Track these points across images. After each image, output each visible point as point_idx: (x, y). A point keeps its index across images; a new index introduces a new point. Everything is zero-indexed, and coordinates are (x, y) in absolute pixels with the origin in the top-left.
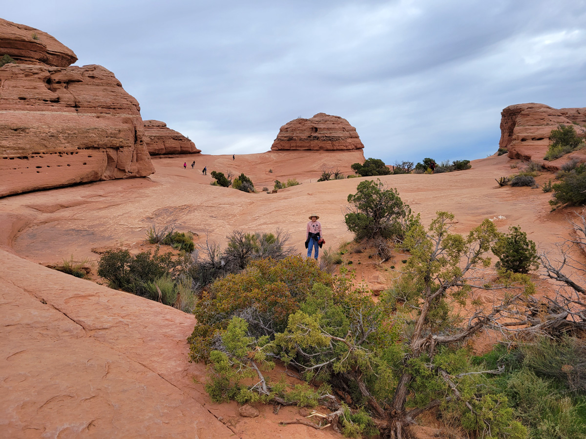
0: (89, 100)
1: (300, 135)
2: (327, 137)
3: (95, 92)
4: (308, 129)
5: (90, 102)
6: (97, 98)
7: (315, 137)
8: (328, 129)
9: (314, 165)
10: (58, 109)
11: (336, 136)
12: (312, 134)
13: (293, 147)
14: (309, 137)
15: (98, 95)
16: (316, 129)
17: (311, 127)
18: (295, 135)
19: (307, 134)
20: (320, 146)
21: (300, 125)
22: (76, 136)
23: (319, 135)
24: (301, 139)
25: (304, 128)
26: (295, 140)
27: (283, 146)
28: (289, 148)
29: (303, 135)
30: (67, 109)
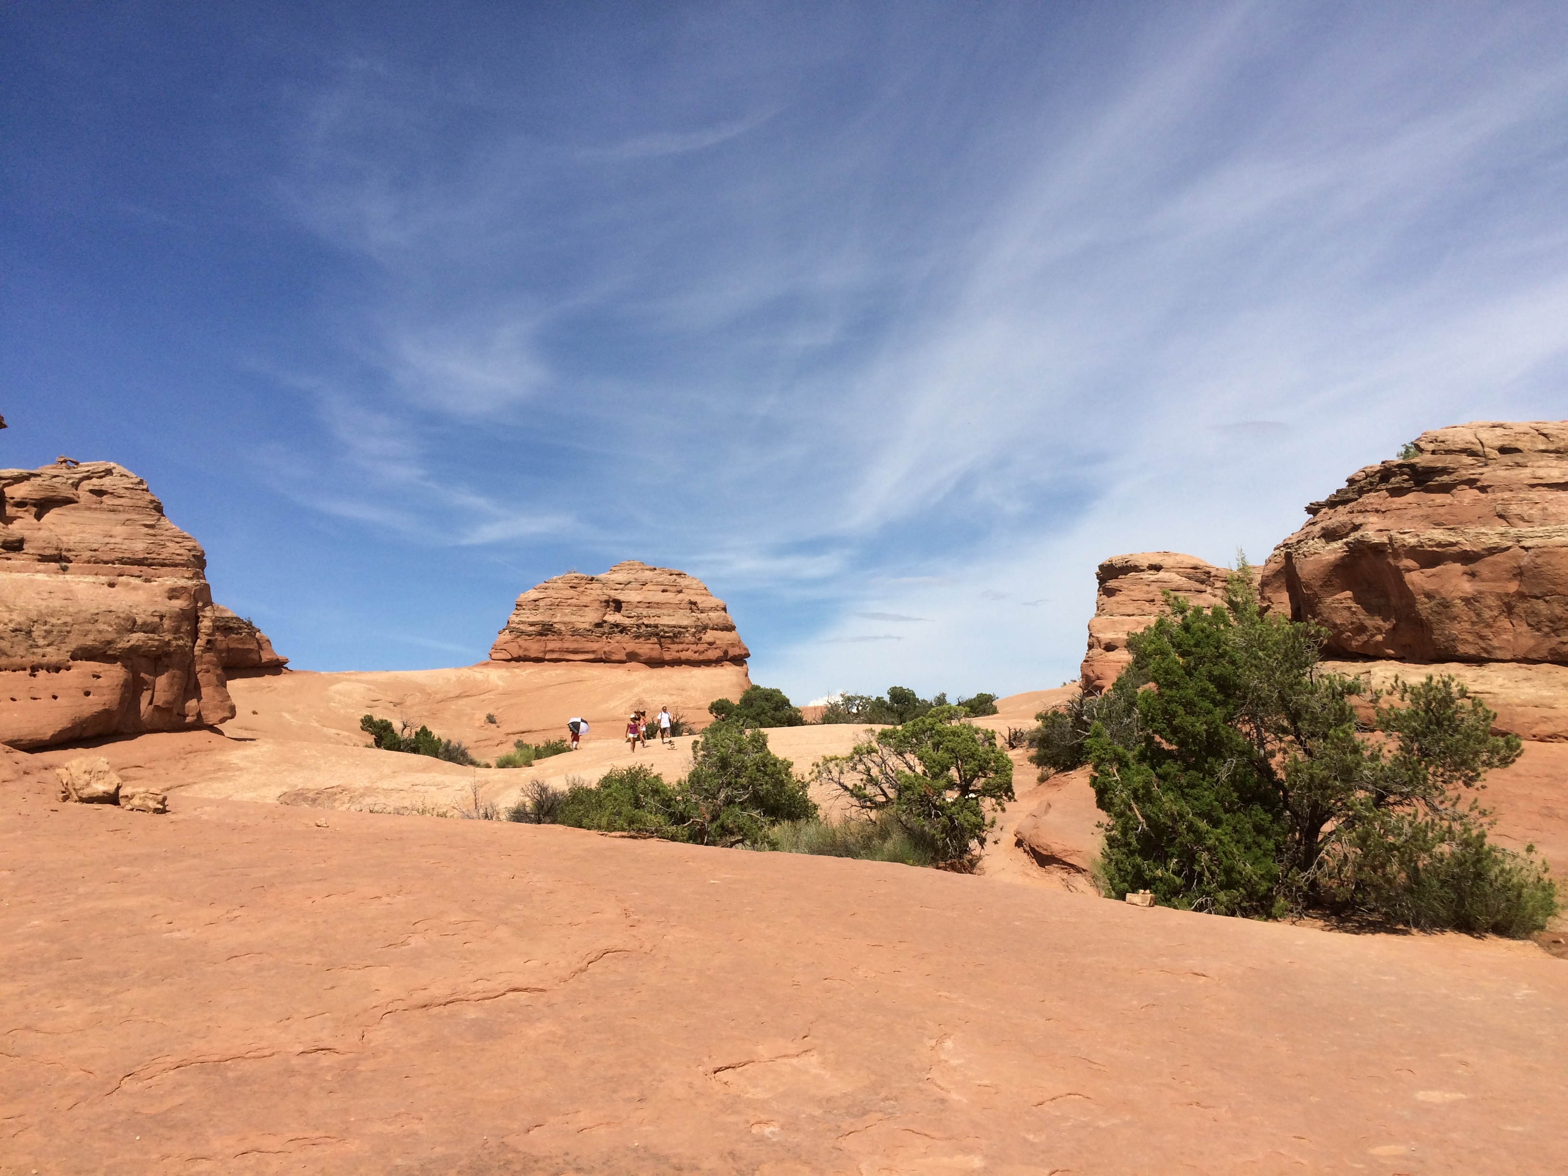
0: (95, 546)
1: (574, 619)
2: (647, 626)
3: (107, 527)
4: (597, 605)
5: (95, 550)
6: (112, 540)
7: (617, 625)
8: (649, 605)
9: (612, 704)
10: (23, 566)
11: (673, 623)
12: (606, 618)
13: (552, 651)
14: (598, 625)
15: (113, 533)
16: (618, 605)
17: (605, 598)
18: (559, 618)
19: (590, 617)
20: (628, 650)
21: (572, 592)
22: (68, 629)
23: (627, 622)
24: (575, 632)
25: (585, 600)
26: (559, 633)
27: (526, 650)
28: (541, 655)
29: (582, 619)
30: (42, 566)
